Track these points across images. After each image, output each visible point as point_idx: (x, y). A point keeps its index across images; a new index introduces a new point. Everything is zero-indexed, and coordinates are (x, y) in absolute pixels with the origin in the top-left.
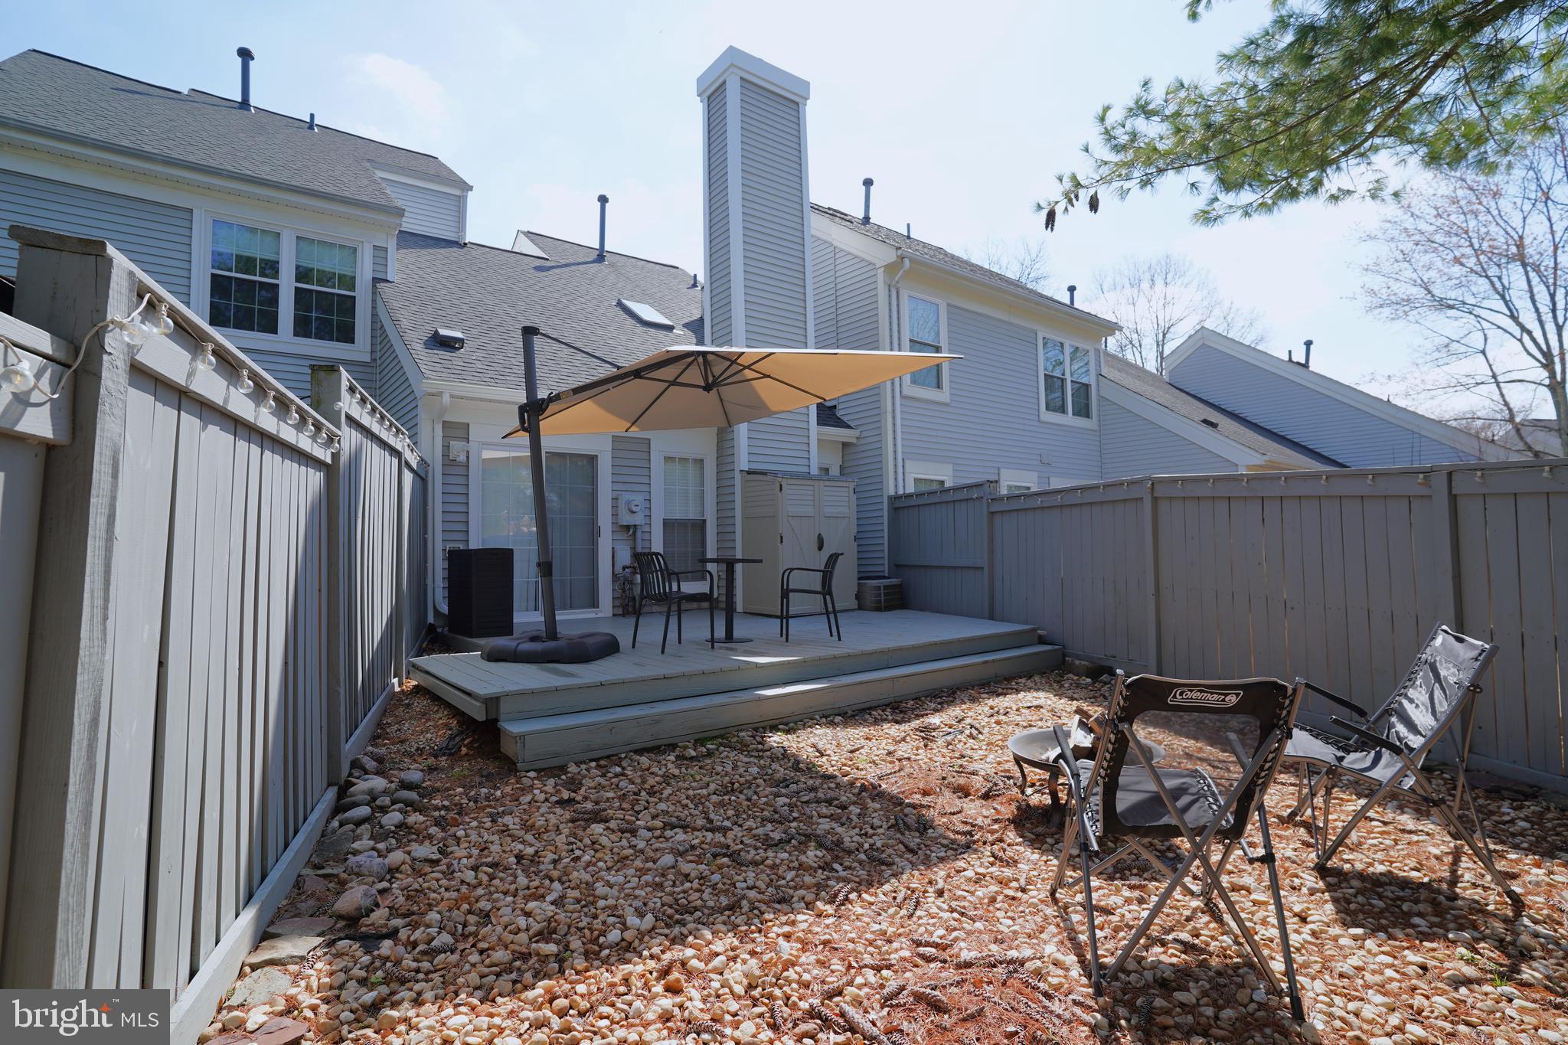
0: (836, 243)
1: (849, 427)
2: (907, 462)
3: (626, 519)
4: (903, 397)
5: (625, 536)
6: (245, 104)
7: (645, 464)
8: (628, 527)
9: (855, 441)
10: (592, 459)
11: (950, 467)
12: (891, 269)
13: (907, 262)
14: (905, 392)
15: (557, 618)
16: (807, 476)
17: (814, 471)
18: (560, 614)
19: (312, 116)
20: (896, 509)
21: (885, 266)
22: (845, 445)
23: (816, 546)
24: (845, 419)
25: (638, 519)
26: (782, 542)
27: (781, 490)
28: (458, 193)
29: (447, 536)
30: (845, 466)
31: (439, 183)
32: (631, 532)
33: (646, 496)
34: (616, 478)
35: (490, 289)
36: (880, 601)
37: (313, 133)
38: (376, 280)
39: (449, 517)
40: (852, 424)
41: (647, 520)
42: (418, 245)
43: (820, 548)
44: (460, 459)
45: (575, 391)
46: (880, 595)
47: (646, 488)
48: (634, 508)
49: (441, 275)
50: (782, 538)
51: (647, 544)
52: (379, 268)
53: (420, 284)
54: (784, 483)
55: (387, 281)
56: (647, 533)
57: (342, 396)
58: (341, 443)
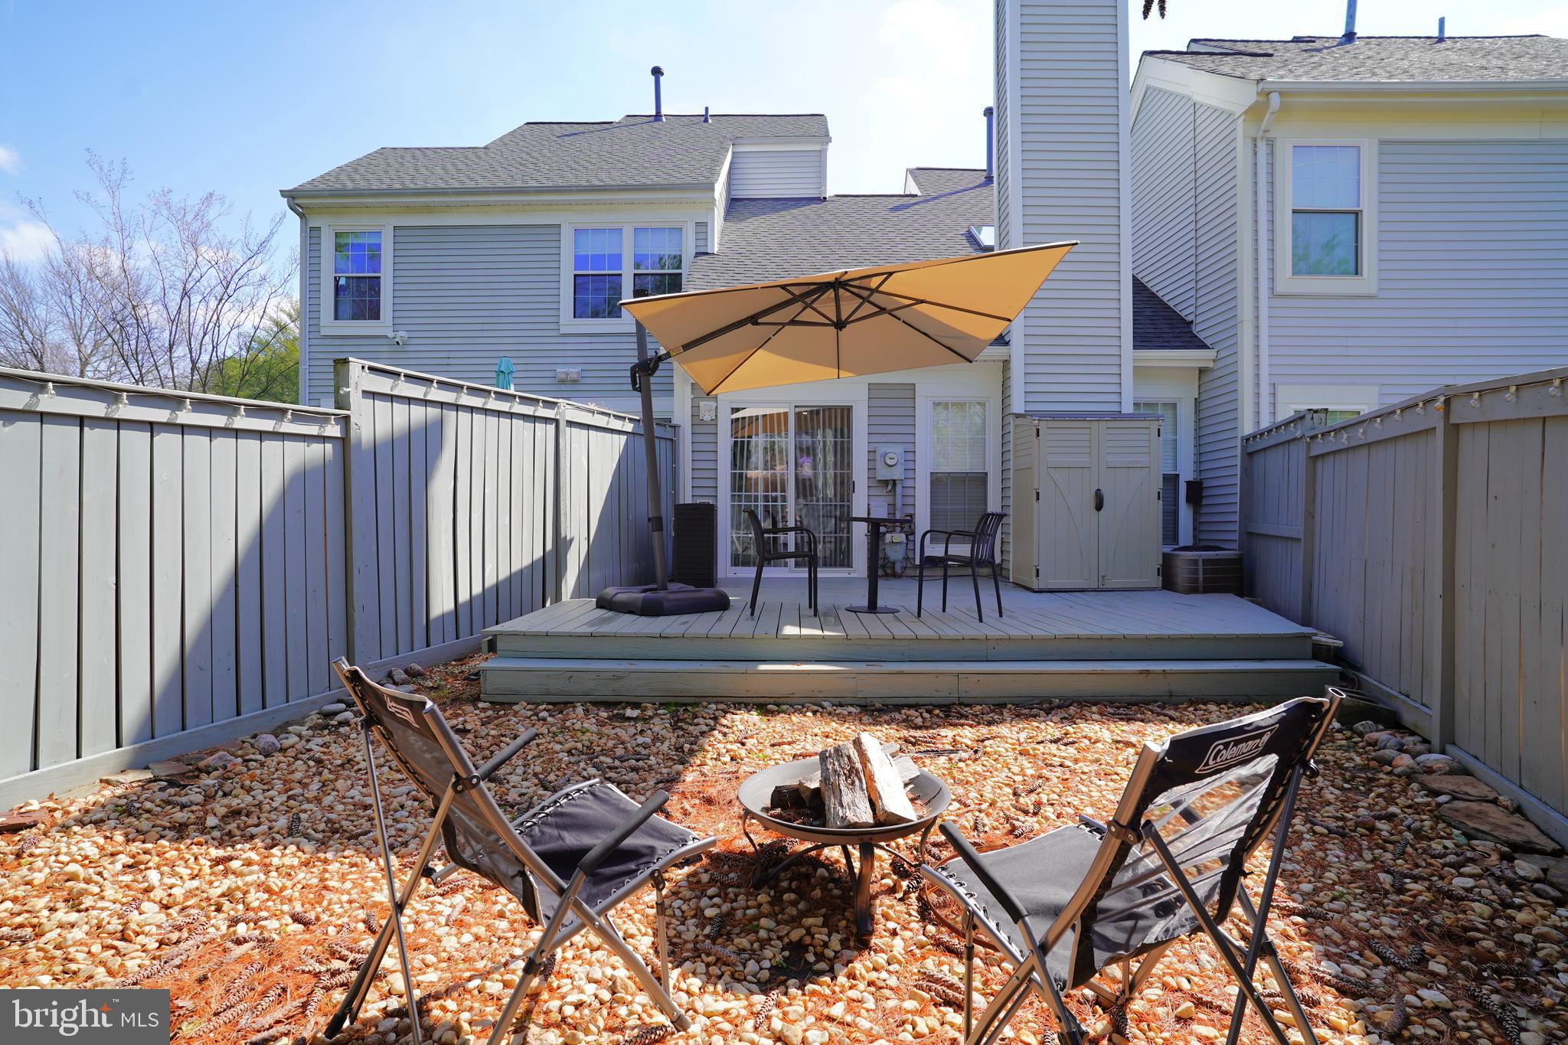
0: (1196, 98)
1: (1205, 347)
2: (1280, 389)
3: (883, 474)
4: (1274, 294)
5: (884, 492)
6: (658, 116)
7: (909, 412)
8: (886, 482)
9: (1211, 365)
10: (846, 412)
11: (1376, 389)
12: (1256, 111)
13: (1275, 99)
14: (1281, 288)
15: (819, 575)
16: (1118, 416)
17: (1128, 408)
18: (822, 572)
19: (707, 109)
20: (1251, 454)
21: (1246, 112)
22: (1202, 371)
23: (1092, 503)
24: (1201, 336)
25: (897, 474)
26: (1038, 499)
27: (1038, 435)
28: (817, 148)
29: (698, 492)
30: (1202, 399)
31: (799, 143)
32: (890, 487)
33: (910, 448)
34: (875, 429)
35: (817, 242)
36: (1196, 580)
37: (705, 124)
38: (698, 254)
39: (698, 474)
40: (1208, 342)
41: (910, 474)
42: (775, 210)
43: (1099, 507)
44: (707, 418)
45: (687, 347)
46: (1196, 572)
47: (909, 439)
48: (889, 462)
49: (773, 237)
50: (1038, 493)
51: (910, 501)
52: (701, 243)
53: (740, 251)
54: (1043, 426)
55: (707, 254)
56: (910, 492)
57: (352, 382)
58: (353, 420)
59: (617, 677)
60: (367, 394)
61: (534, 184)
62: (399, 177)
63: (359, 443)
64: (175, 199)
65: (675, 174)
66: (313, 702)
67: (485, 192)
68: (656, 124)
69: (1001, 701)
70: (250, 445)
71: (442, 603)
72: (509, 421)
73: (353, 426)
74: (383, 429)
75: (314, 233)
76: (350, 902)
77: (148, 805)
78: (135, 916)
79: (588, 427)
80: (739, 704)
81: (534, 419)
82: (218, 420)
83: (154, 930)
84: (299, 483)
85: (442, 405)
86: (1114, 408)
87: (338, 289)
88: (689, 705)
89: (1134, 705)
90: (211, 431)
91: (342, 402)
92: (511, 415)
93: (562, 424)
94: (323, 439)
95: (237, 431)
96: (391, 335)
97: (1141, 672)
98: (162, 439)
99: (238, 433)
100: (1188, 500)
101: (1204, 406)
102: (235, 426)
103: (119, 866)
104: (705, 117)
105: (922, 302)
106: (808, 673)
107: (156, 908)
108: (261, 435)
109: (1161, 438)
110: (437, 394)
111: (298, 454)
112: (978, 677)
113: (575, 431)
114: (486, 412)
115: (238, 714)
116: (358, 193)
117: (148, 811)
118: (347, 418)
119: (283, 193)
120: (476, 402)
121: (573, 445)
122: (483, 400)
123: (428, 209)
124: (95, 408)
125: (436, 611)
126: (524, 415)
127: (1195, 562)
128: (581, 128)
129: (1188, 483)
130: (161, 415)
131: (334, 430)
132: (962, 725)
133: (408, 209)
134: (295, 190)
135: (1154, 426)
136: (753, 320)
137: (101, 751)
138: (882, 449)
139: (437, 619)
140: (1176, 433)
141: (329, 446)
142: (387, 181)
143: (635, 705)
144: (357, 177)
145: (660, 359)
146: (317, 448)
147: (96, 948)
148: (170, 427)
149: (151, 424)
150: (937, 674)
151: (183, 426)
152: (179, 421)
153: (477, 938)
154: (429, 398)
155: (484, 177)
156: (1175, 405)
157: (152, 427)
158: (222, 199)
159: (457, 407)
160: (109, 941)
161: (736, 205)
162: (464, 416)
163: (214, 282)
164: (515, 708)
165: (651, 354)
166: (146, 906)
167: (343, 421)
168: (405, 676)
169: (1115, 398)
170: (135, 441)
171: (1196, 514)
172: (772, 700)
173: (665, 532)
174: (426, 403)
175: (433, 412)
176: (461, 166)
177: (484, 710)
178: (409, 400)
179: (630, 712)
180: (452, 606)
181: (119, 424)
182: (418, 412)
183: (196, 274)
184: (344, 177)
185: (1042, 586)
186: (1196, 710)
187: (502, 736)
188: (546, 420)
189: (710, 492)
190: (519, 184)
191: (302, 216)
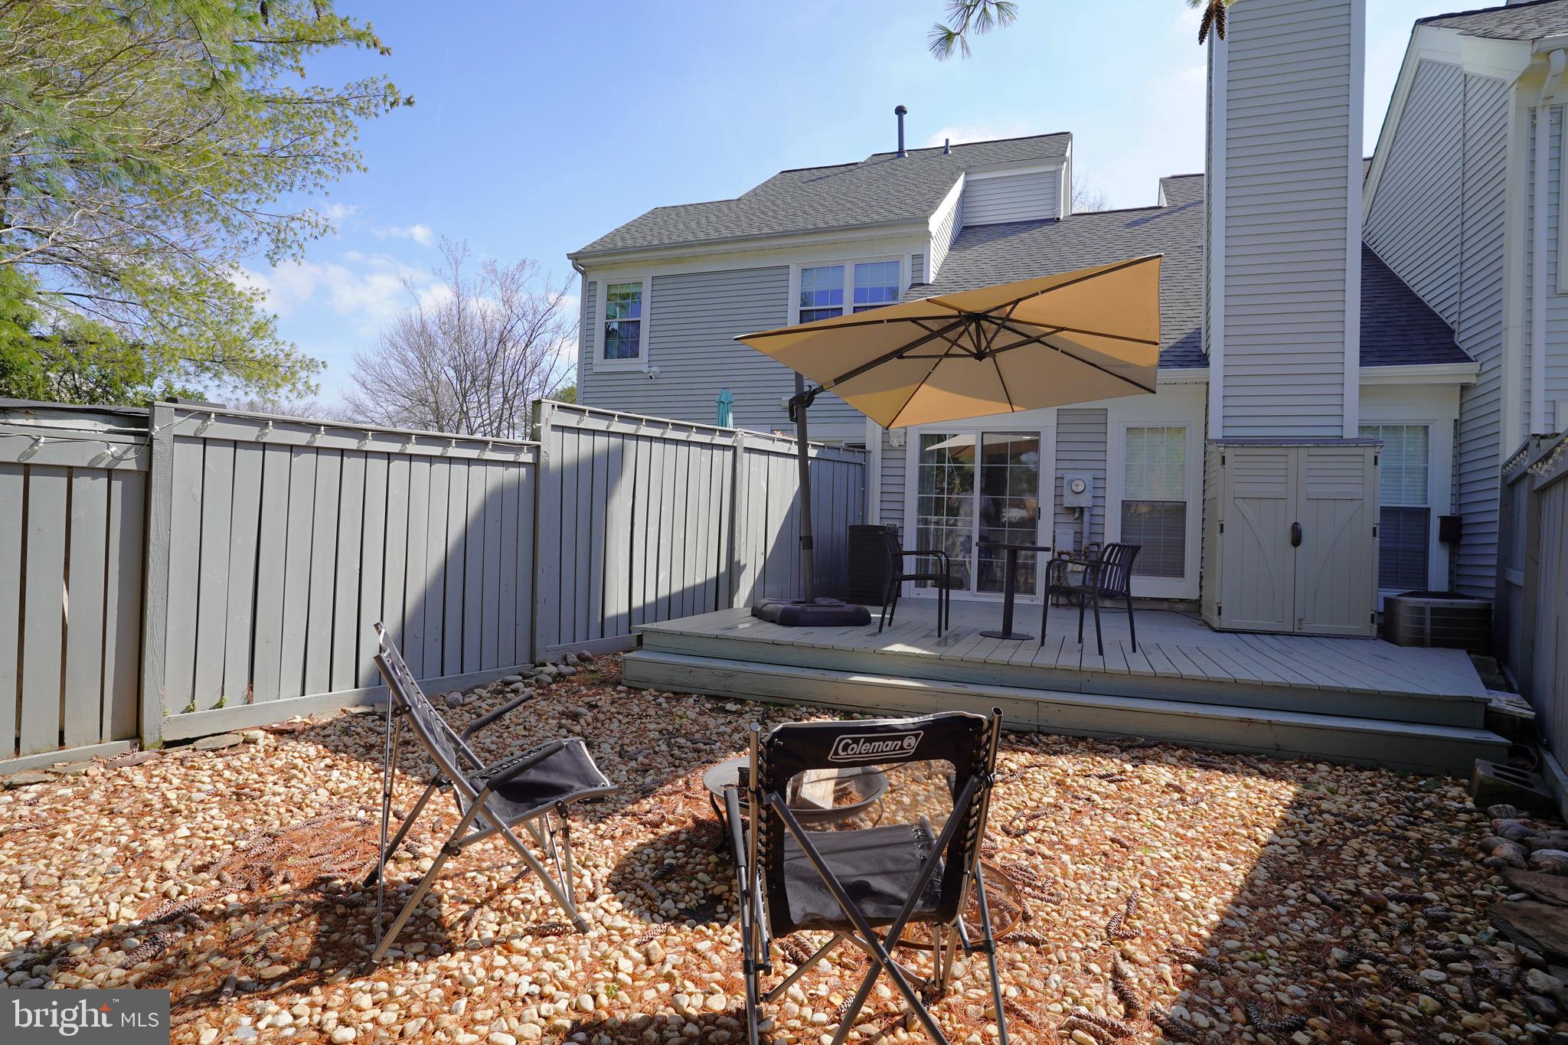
1: (1467, 359)
3: (1070, 501)
5: (1071, 520)
6: (901, 152)
7: (1100, 438)
8: (1072, 510)
9: (1473, 380)
14: (1563, 287)
17: (1351, 432)
21: (1519, 80)
22: (1464, 388)
23: (1287, 536)
24: (1464, 347)
25: (1085, 501)
26: (1222, 531)
27: (1223, 463)
28: (1052, 168)
29: (885, 514)
30: (1465, 419)
31: (1033, 165)
32: (1077, 515)
33: (1100, 474)
34: (1062, 456)
35: (1037, 265)
36: (1421, 631)
37: (945, 156)
38: (913, 285)
39: (886, 497)
40: (1471, 354)
41: (1100, 502)
42: (1005, 235)
43: (1296, 540)
44: (895, 443)
45: (838, 381)
46: (1422, 622)
47: (1100, 465)
48: (1074, 489)
49: (993, 263)
50: (1222, 525)
51: (1098, 529)
52: (917, 274)
53: (956, 280)
54: (1229, 454)
55: (923, 284)
56: (1098, 520)
57: (543, 419)
58: (543, 449)
59: (729, 675)
60: (555, 427)
61: (766, 230)
62: (660, 233)
63: (548, 464)
64: (500, 267)
65: (896, 210)
66: (500, 673)
67: (724, 241)
68: (897, 161)
69: (1081, 734)
70: (460, 469)
71: (617, 605)
72: (687, 448)
73: (542, 454)
74: (570, 455)
75: (592, 287)
76: (434, 810)
77: (359, 730)
78: (313, 796)
79: (768, 453)
80: (829, 709)
81: (712, 446)
82: (435, 450)
83: (318, 805)
84: (497, 500)
85: (623, 435)
86: (1336, 432)
87: (609, 333)
88: (783, 705)
89: (1228, 754)
90: (431, 459)
91: (535, 435)
92: (689, 443)
93: (740, 451)
94: (519, 464)
95: (450, 458)
96: (645, 370)
97: (1242, 720)
98: (396, 465)
99: (451, 460)
100: (1443, 538)
101: (1464, 429)
102: (448, 455)
103: (322, 765)
104: (945, 149)
105: (1063, 329)
106: (892, 687)
107: (328, 793)
108: (469, 461)
109: (1379, 467)
110: (618, 427)
111: (497, 476)
112: (1058, 707)
113: (754, 456)
114: (665, 441)
115: (442, 675)
116: (625, 251)
117: (358, 734)
118: (538, 447)
119: (569, 256)
120: (656, 432)
121: (752, 469)
122: (661, 431)
123: (680, 260)
124: (351, 443)
125: (611, 611)
126: (701, 443)
127: (1421, 610)
128: (827, 172)
129: (1443, 519)
130: (394, 447)
131: (527, 457)
132: (1023, 752)
133: (663, 261)
134: (579, 252)
135: (1370, 453)
136: (899, 354)
137: (345, 689)
138: (1068, 476)
139: (611, 618)
140: (1427, 461)
141: (523, 470)
142: (649, 238)
143: (737, 701)
144: (628, 236)
145: (815, 392)
146: (513, 472)
147: (282, 810)
148: (401, 456)
149: (389, 454)
150: (1017, 700)
151: (411, 455)
152: (407, 452)
153: (496, 848)
154: (610, 430)
155: (727, 227)
156: (1426, 428)
157: (389, 456)
158: (533, 264)
159: (637, 437)
160: (291, 808)
161: (965, 233)
162: (644, 445)
163: (521, 332)
164: (644, 693)
165: (807, 389)
166: (321, 791)
167: (535, 450)
168: (576, 660)
169: (1336, 421)
170: (378, 466)
171: (1454, 554)
172: (859, 709)
173: (814, 550)
174: (609, 434)
175: (615, 441)
176: (713, 219)
177: (621, 692)
178: (594, 432)
179: (730, 706)
180: (626, 609)
181: (367, 454)
182: (601, 442)
183: (509, 327)
184: (618, 238)
185: (1224, 626)
186: (1300, 767)
187: (618, 713)
188: (724, 447)
189: (897, 515)
190: (755, 231)
191: (583, 273)
